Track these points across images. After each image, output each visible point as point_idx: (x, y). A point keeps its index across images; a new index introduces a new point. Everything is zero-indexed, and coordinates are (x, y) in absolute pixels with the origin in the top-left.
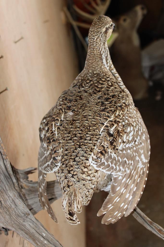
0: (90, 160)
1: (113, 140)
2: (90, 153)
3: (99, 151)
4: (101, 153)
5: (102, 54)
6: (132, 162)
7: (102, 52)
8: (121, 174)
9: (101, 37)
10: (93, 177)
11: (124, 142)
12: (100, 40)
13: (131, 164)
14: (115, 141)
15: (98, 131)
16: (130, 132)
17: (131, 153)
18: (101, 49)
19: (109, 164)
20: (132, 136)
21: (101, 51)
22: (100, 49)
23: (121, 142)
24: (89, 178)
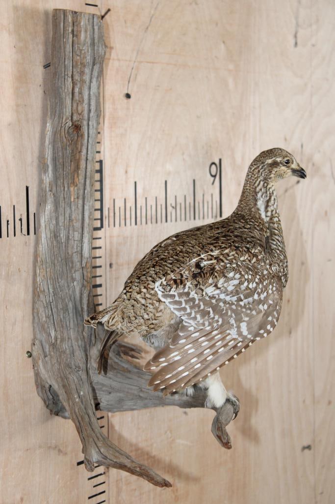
0: (158, 284)
1: (199, 274)
2: (161, 276)
3: (174, 278)
4: (175, 281)
5: (259, 192)
6: (220, 320)
7: (258, 189)
8: (195, 326)
9: (262, 168)
10: (150, 303)
11: (216, 286)
12: (259, 171)
13: (218, 321)
14: (201, 277)
15: (188, 259)
16: (232, 280)
17: (225, 308)
18: (256, 185)
19: (181, 301)
20: (234, 285)
21: (256, 187)
22: (255, 183)
23: (211, 284)
24: (143, 301)
